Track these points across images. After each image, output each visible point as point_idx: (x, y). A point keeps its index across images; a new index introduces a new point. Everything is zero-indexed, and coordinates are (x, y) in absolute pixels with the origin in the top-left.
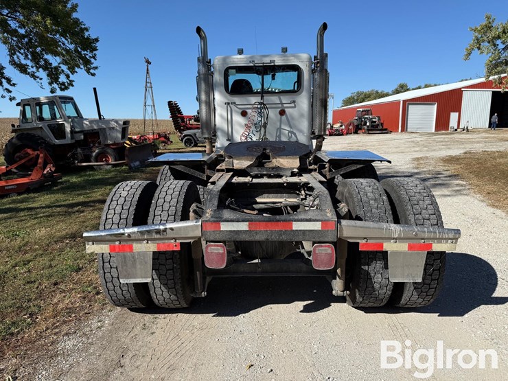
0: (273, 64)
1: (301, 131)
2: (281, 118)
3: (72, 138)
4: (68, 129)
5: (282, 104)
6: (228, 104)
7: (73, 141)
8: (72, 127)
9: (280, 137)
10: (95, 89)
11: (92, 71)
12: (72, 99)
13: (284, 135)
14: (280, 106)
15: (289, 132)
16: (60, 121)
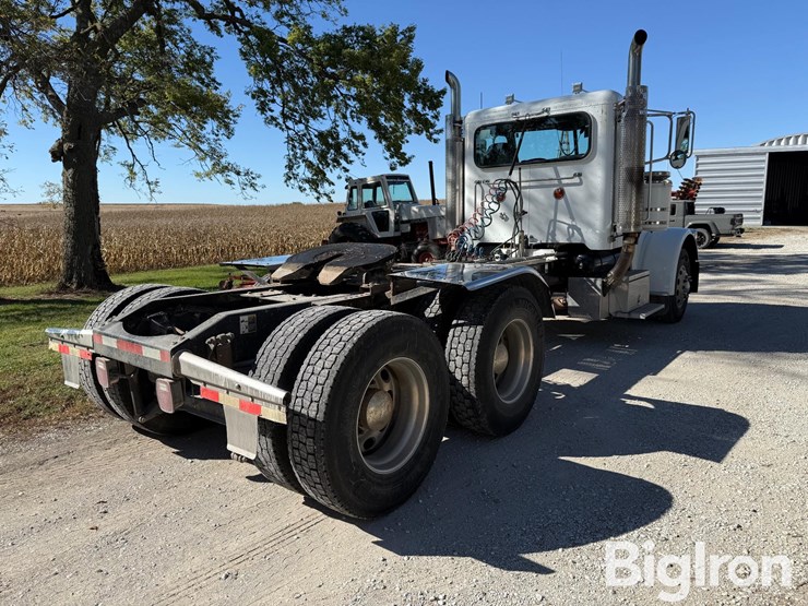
0: (545, 114)
1: (589, 225)
2: (557, 204)
3: (396, 230)
4: (392, 218)
5: (560, 180)
6: (479, 183)
7: (398, 234)
8: (396, 215)
9: (554, 235)
10: (431, 163)
11: (435, 136)
12: (407, 178)
13: (561, 231)
14: (556, 182)
15: (570, 226)
16: (385, 208)
